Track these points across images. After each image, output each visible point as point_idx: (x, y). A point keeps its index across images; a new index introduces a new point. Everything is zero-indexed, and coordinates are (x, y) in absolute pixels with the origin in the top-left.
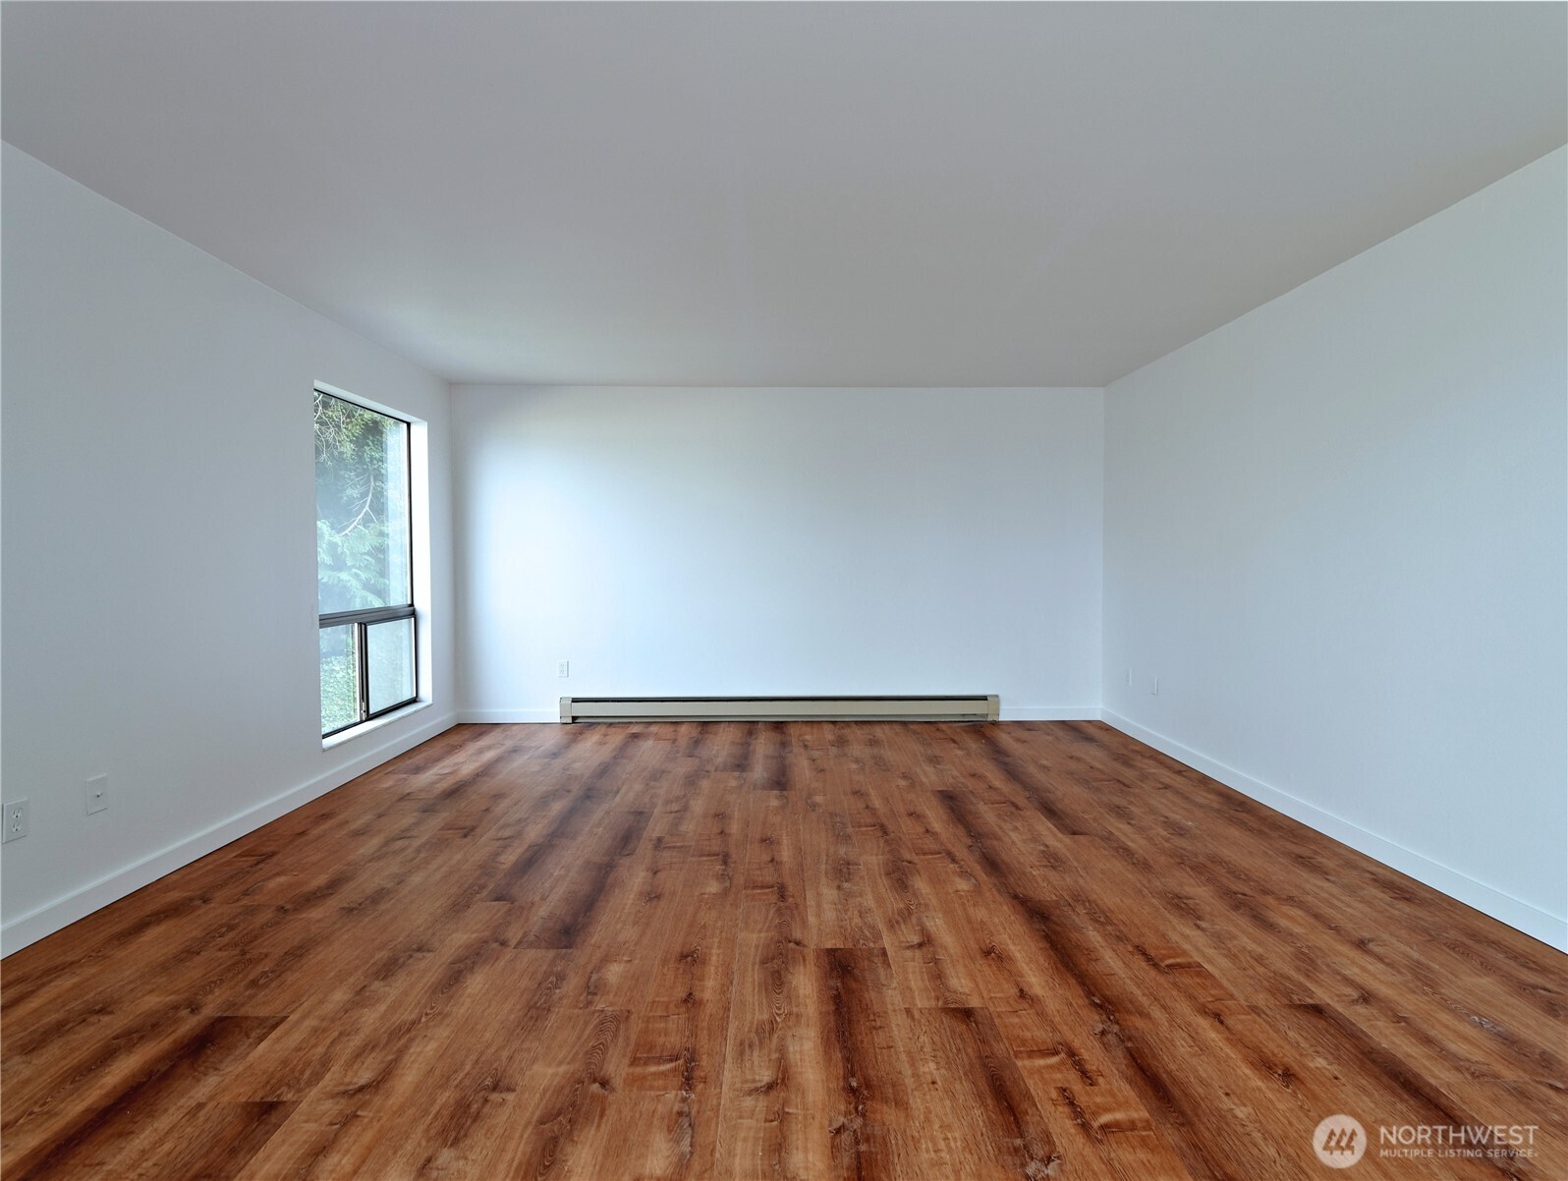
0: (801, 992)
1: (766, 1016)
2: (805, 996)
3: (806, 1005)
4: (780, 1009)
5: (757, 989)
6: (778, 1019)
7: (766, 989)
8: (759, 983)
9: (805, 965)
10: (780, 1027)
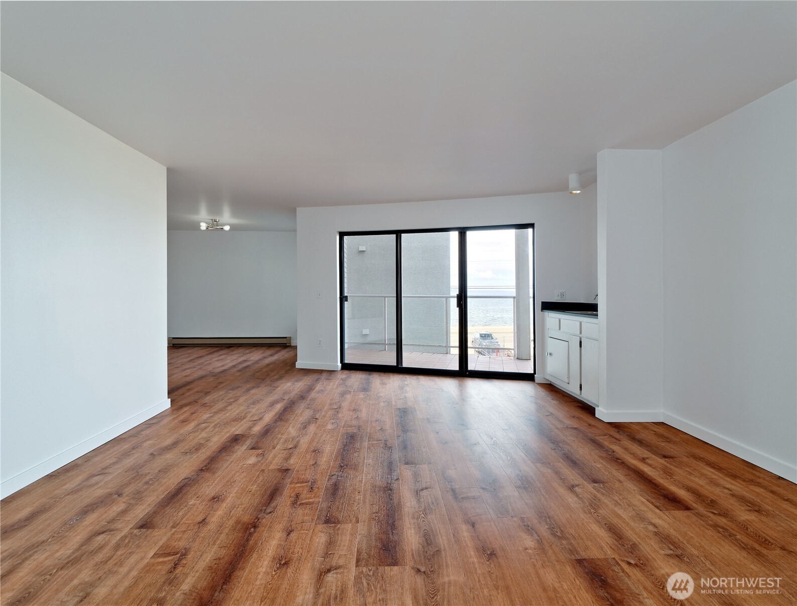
0: (413, 532)
1: (429, 517)
2: (410, 528)
3: (410, 524)
4: (423, 521)
5: (438, 532)
6: (424, 516)
7: (433, 532)
8: (438, 535)
9: (412, 550)
10: (422, 512)
